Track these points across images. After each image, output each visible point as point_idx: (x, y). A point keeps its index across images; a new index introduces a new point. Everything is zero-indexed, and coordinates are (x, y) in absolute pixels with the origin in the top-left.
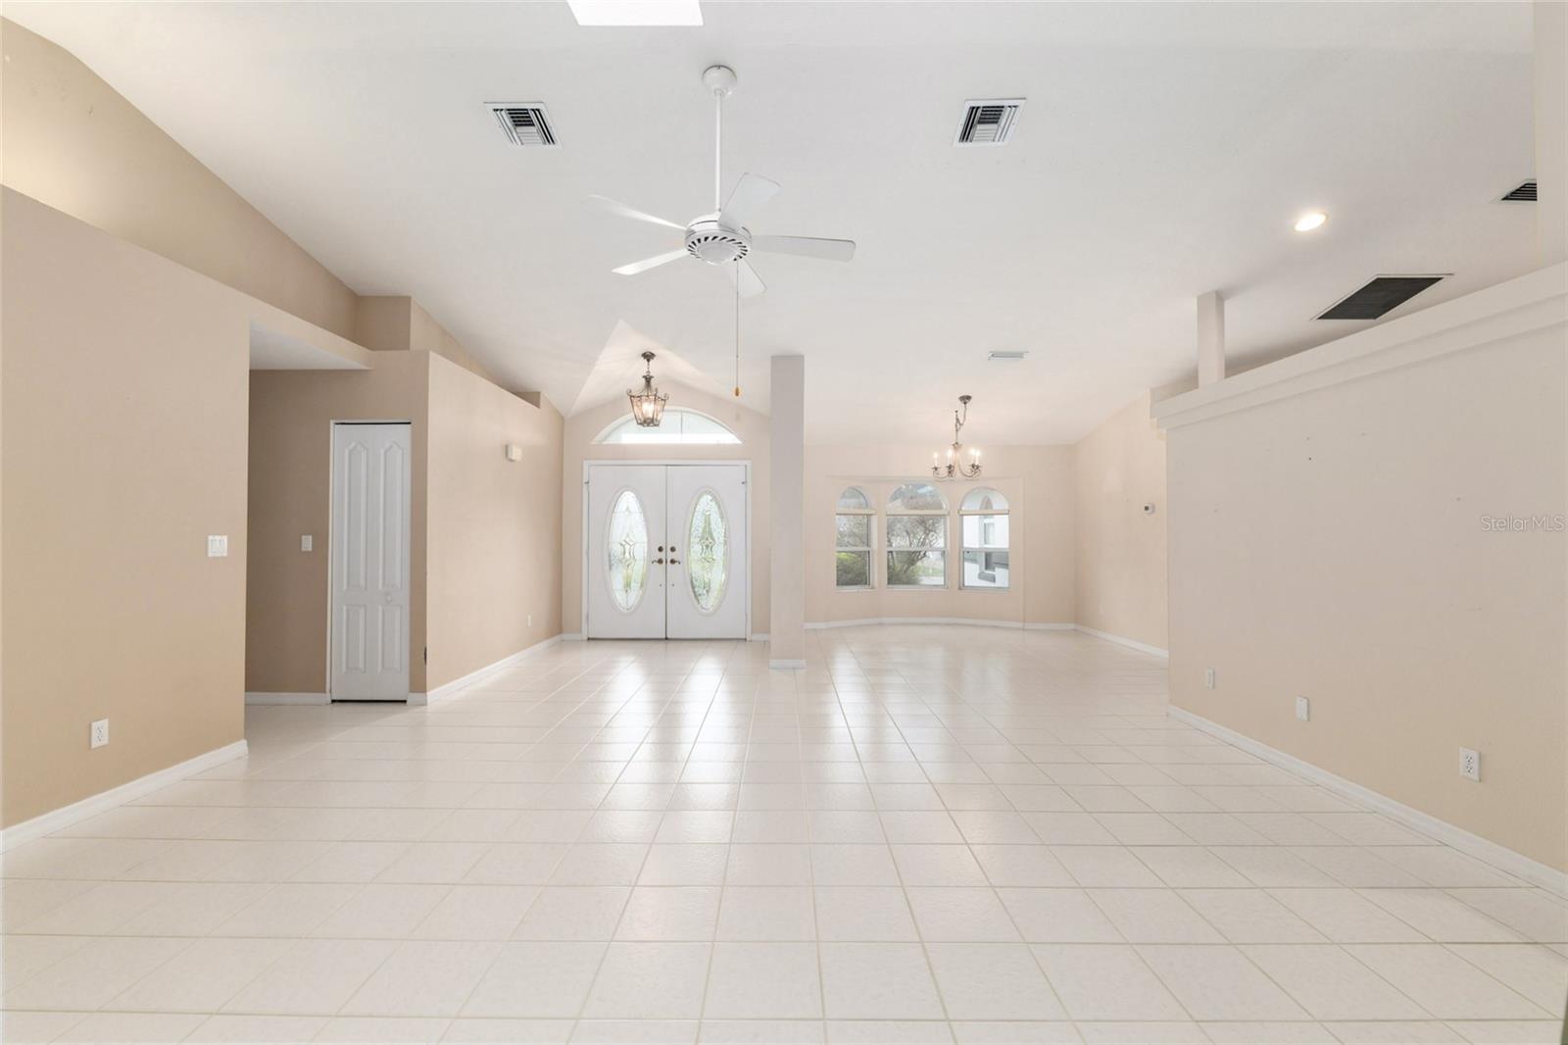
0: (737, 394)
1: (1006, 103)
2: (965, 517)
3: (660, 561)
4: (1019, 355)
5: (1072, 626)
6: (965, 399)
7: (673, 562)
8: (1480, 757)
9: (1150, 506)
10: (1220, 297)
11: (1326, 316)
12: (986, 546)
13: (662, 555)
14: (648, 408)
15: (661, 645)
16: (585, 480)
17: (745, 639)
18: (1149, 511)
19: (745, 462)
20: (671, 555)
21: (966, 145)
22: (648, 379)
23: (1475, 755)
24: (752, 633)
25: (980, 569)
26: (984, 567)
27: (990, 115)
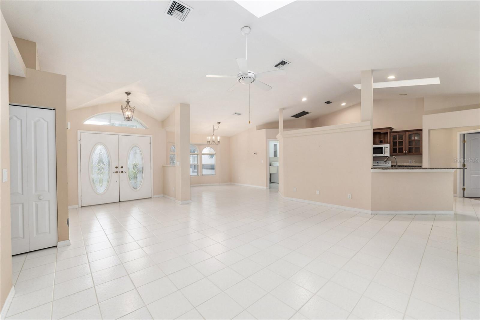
0: (250, 123)
1: (288, 62)
2: (203, 155)
3: (116, 172)
4: (240, 114)
5: (230, 183)
6: (219, 123)
7: (122, 172)
8: (351, 195)
9: (256, 153)
10: (283, 109)
11: (292, 116)
12: (194, 163)
13: (117, 170)
14: (128, 113)
15: (118, 204)
16: (79, 139)
17: (151, 198)
18: (256, 154)
19: (150, 136)
20: (121, 170)
21: (275, 67)
22: (128, 102)
23: (350, 195)
24: (154, 195)
25: (193, 169)
26: (194, 169)
27: (283, 63)
